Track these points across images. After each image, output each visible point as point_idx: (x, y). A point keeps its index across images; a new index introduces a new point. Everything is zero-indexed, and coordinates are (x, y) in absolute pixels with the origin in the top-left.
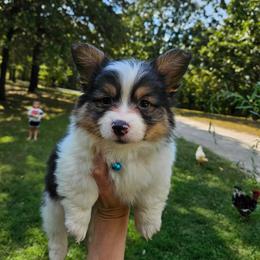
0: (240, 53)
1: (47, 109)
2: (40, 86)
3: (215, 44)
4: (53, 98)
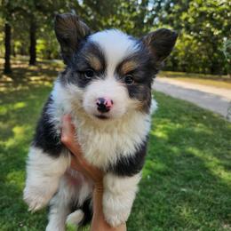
0: (218, 16)
2: (38, 60)
3: (195, 10)
4: (51, 69)
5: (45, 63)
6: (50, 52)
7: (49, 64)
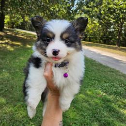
1: (10, 42)
2: (5, 28)
3: (106, 6)
4: (14, 35)
5: (9, 30)
6: (13, 24)
7: (12, 31)
